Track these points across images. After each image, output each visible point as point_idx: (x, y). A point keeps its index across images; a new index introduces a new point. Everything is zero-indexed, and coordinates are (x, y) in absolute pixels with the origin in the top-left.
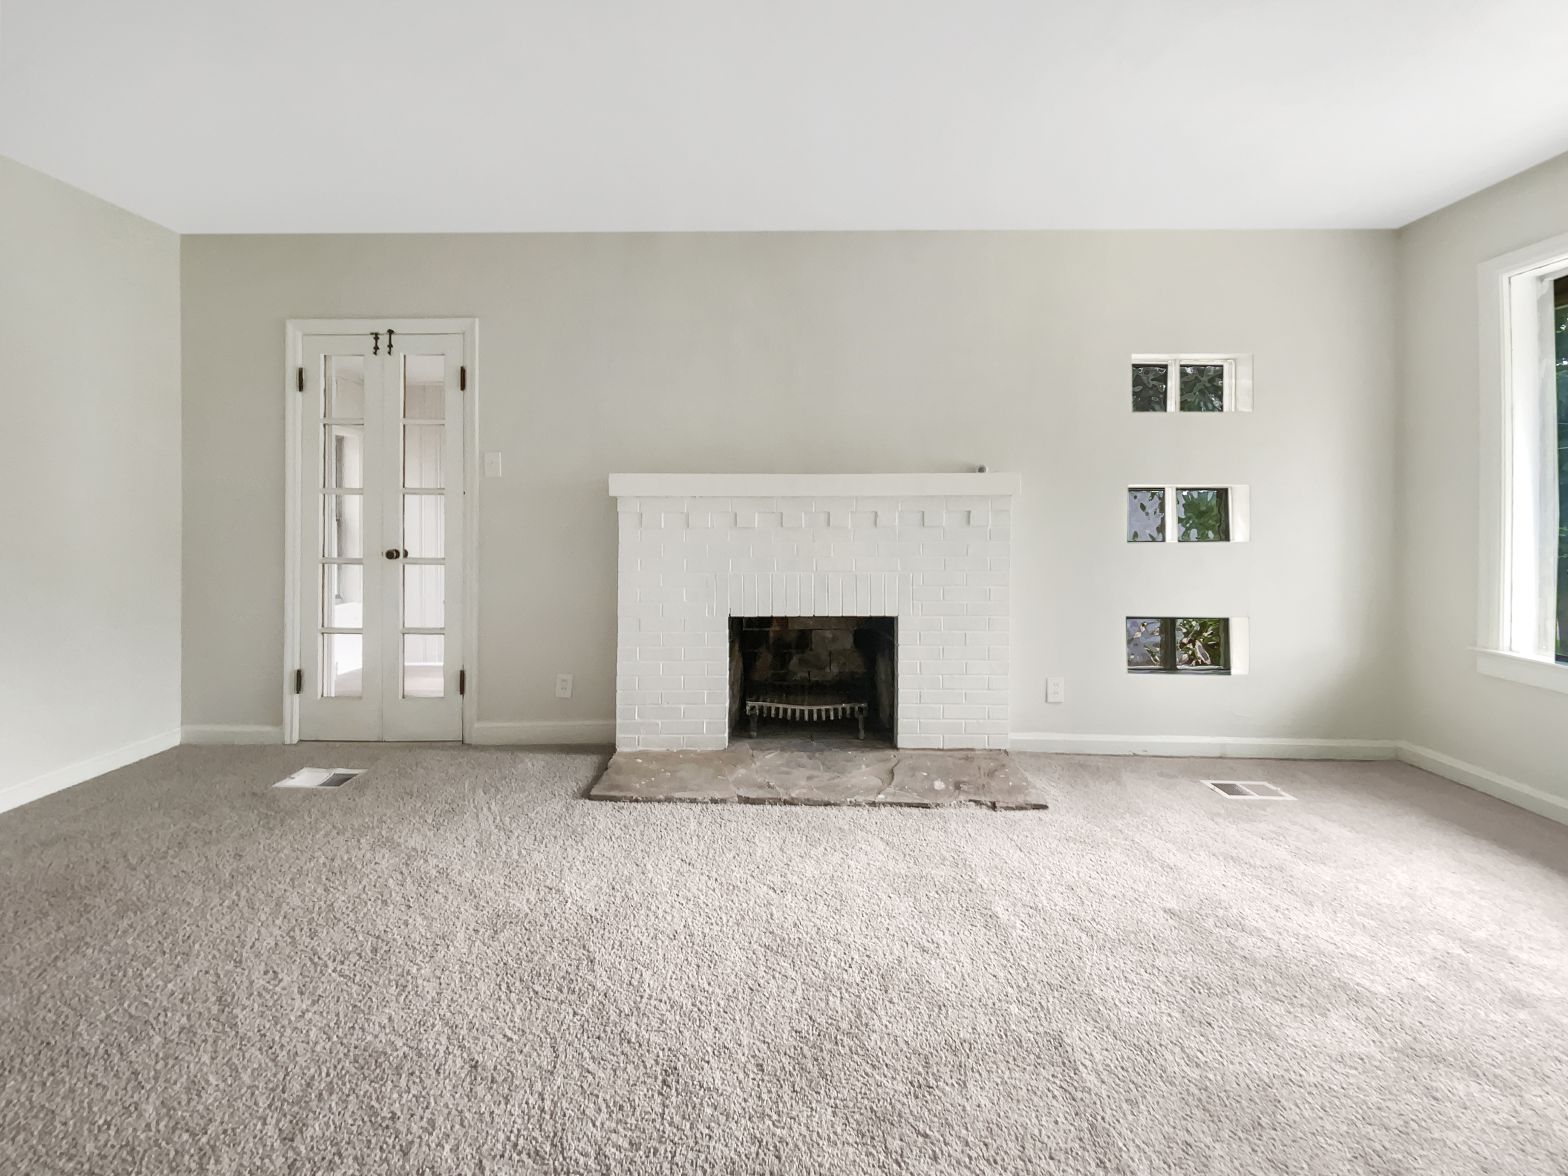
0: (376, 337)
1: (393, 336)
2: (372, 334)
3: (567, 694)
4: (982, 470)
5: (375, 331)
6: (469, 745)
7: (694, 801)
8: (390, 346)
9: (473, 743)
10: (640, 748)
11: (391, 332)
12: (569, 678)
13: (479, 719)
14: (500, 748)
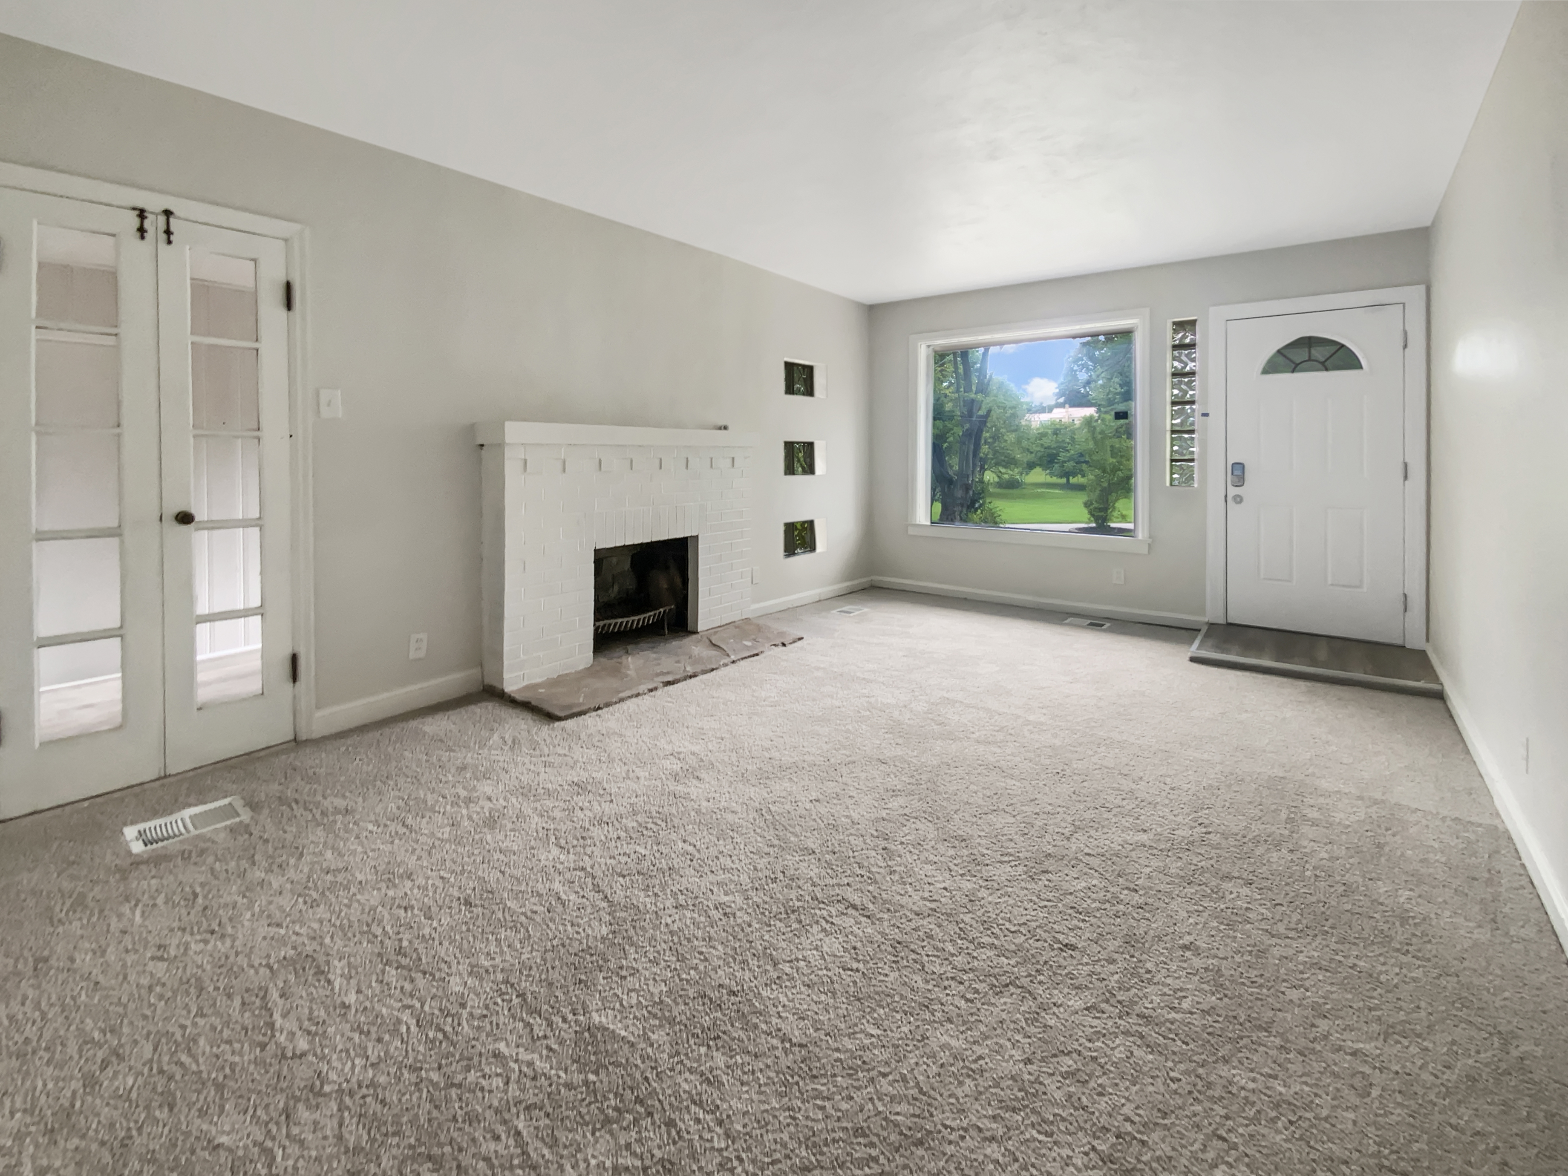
0: (142, 214)
1: (172, 220)
2: (134, 209)
3: (422, 654)
4: (725, 428)
5: (141, 205)
6: (308, 742)
7: (638, 695)
8: (168, 232)
9: (315, 735)
10: (525, 683)
11: (168, 213)
12: (423, 636)
13: (318, 707)
14: (363, 729)
